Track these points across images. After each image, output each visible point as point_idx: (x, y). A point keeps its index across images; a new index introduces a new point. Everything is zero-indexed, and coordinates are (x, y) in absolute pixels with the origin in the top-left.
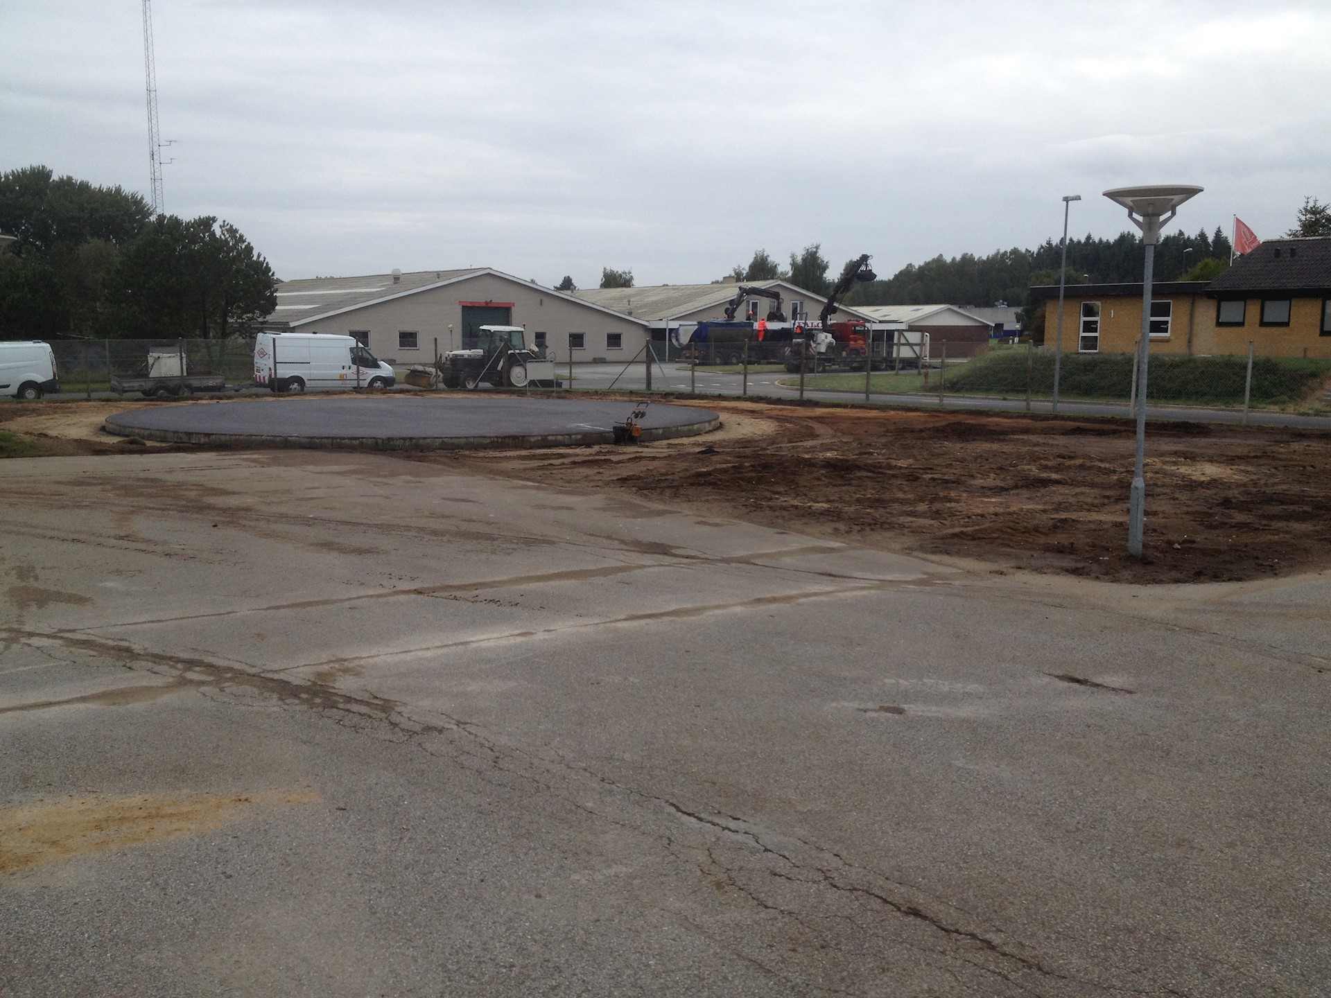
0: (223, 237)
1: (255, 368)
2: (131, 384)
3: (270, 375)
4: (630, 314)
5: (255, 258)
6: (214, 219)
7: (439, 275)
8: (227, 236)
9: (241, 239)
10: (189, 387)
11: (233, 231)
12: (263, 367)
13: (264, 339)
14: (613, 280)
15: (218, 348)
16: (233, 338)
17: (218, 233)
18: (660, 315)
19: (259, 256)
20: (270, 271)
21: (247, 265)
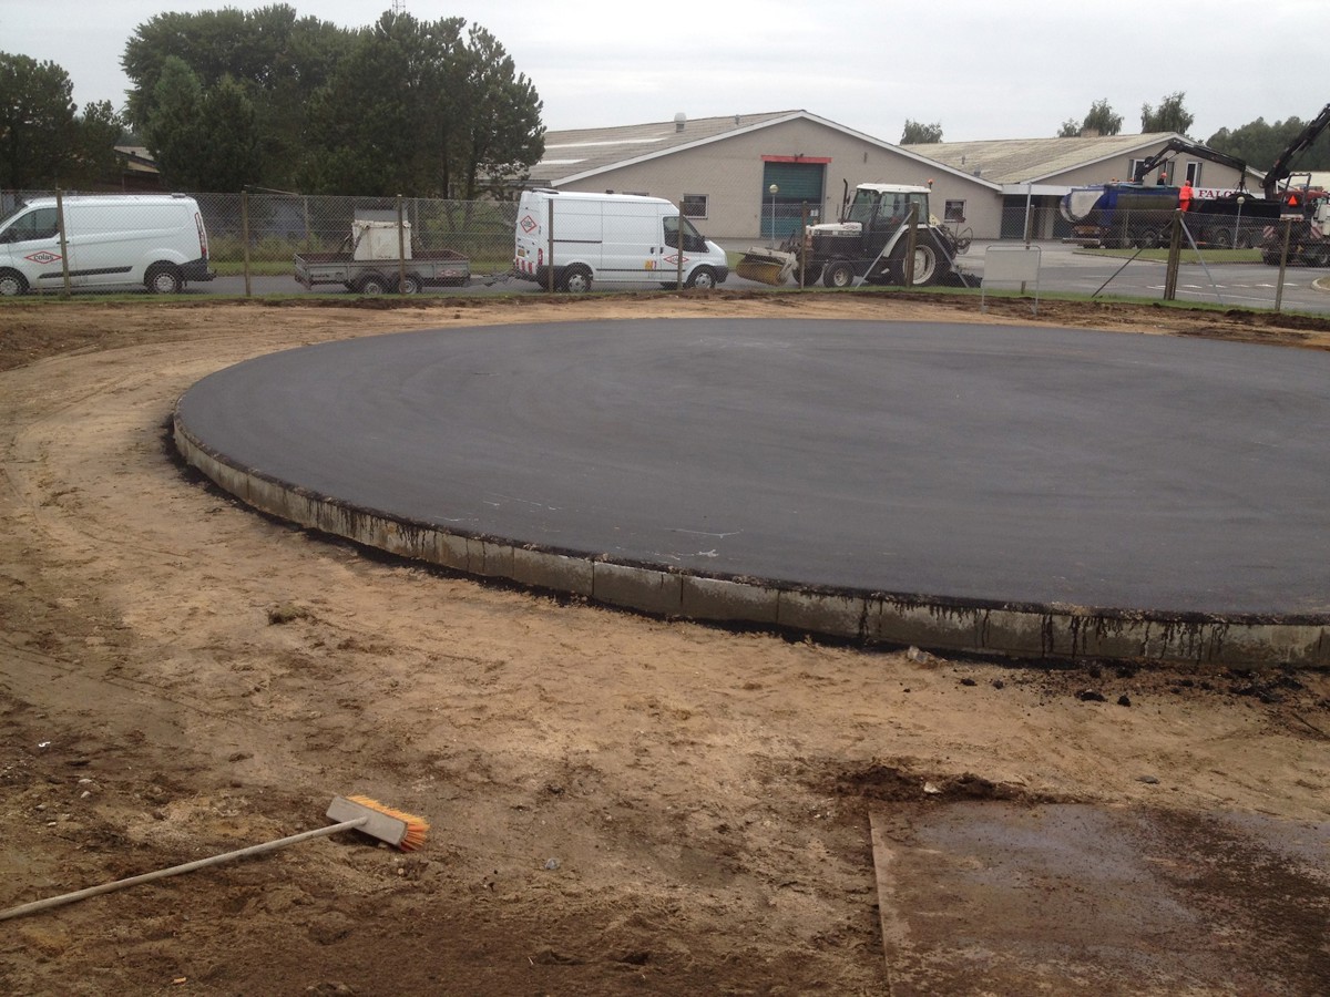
0: (473, 48)
1: (517, 248)
2: (324, 272)
3: (540, 262)
4: (977, 174)
5: (515, 81)
6: (461, 22)
7: (737, 119)
8: (479, 46)
9: (499, 51)
10: (415, 277)
11: (486, 39)
12: (531, 247)
13: (532, 202)
14: (915, 135)
15: (462, 214)
16: (482, 198)
17: (466, 42)
18: (1015, 177)
19: (522, 78)
20: (536, 99)
21: (504, 91)
